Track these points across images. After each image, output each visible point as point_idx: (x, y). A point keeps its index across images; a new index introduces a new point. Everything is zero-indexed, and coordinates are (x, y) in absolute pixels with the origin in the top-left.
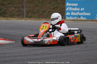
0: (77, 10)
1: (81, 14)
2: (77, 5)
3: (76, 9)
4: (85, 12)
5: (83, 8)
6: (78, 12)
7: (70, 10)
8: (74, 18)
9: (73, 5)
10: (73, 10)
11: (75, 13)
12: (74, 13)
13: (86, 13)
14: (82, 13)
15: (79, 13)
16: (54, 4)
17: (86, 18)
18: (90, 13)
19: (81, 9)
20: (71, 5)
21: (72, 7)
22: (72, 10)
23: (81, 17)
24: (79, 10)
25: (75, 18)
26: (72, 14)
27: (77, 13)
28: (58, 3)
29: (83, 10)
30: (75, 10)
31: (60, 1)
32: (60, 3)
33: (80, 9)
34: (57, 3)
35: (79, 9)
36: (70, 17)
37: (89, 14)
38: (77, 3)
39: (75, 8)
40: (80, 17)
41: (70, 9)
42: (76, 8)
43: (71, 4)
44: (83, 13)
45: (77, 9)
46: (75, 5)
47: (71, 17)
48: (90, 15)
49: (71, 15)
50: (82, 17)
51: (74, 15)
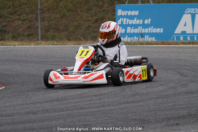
0: (138, 23)
1: (146, 31)
2: (137, 13)
3: (135, 21)
4: (152, 27)
5: (148, 19)
6: (139, 27)
7: (124, 23)
8: (132, 38)
9: (130, 13)
10: (130, 23)
11: (134, 28)
12: (131, 28)
13: (155, 29)
14: (147, 29)
15: (142, 28)
16: (96, 13)
17: (155, 39)
18: (162, 29)
19: (146, 22)
20: (126, 14)
21: (127, 17)
22: (127, 23)
23: (146, 36)
24: (141, 23)
25: (134, 39)
26: (129, 30)
27: (137, 28)
28: (104, 11)
29: (149, 23)
30: (134, 23)
31: (108, 7)
32: (108, 10)
33: (143, 22)
34: (101, 10)
35: (141, 21)
36: (125, 37)
37: (160, 30)
38: (137, 10)
39: (134, 19)
40: (144, 37)
41: (125, 21)
42: (136, 19)
43: (127, 12)
44: (150, 28)
45: (138, 21)
46: (134, 14)
47: (127, 36)
48: (162, 31)
49: (127, 32)
50: (148, 36)
51: (132, 32)
